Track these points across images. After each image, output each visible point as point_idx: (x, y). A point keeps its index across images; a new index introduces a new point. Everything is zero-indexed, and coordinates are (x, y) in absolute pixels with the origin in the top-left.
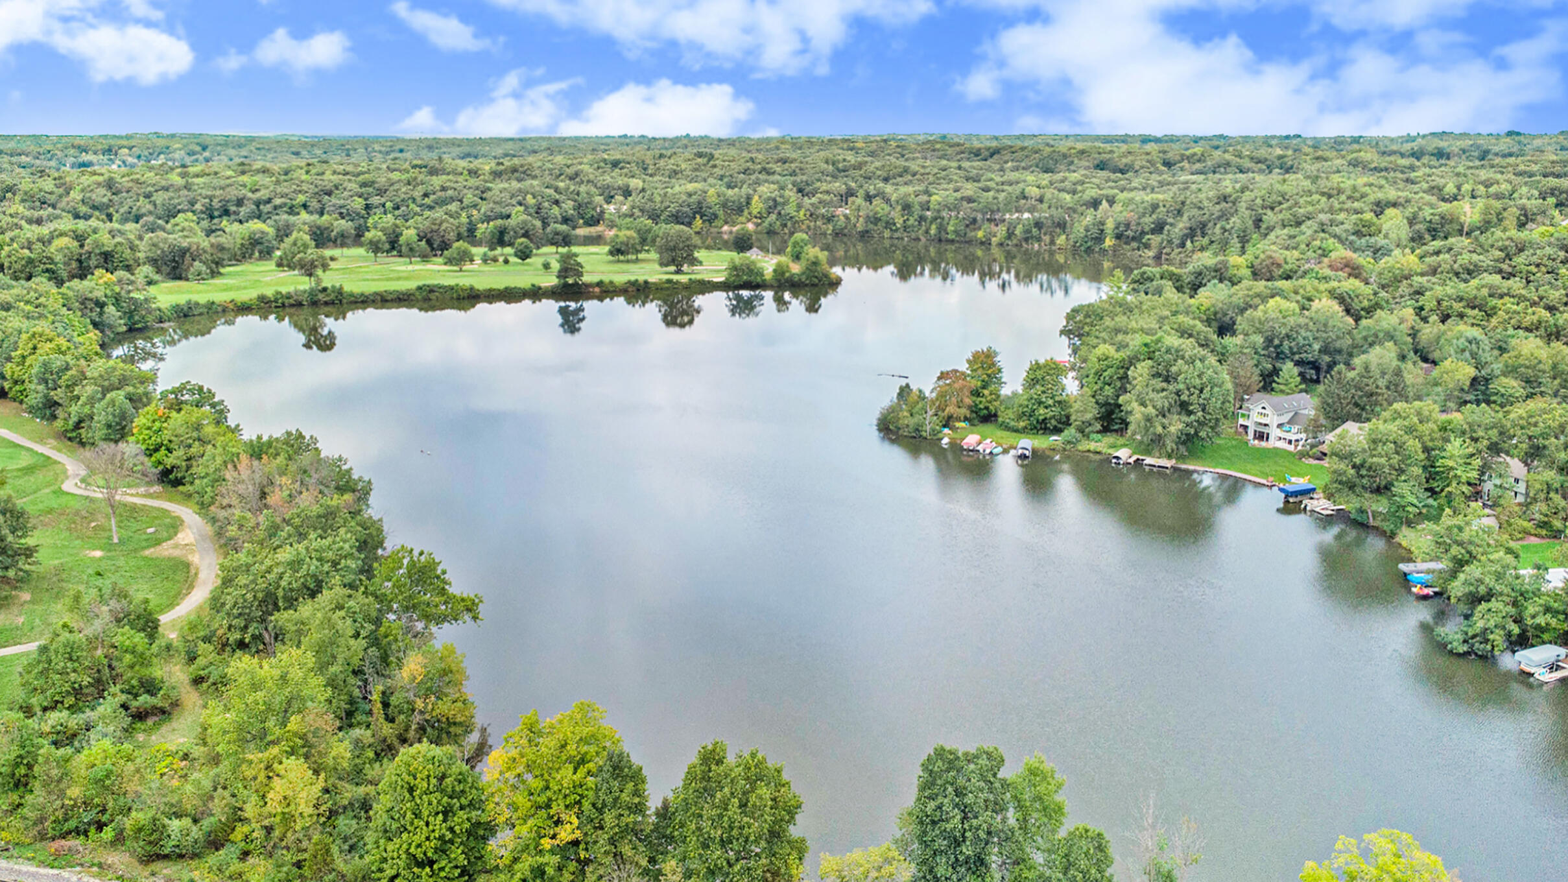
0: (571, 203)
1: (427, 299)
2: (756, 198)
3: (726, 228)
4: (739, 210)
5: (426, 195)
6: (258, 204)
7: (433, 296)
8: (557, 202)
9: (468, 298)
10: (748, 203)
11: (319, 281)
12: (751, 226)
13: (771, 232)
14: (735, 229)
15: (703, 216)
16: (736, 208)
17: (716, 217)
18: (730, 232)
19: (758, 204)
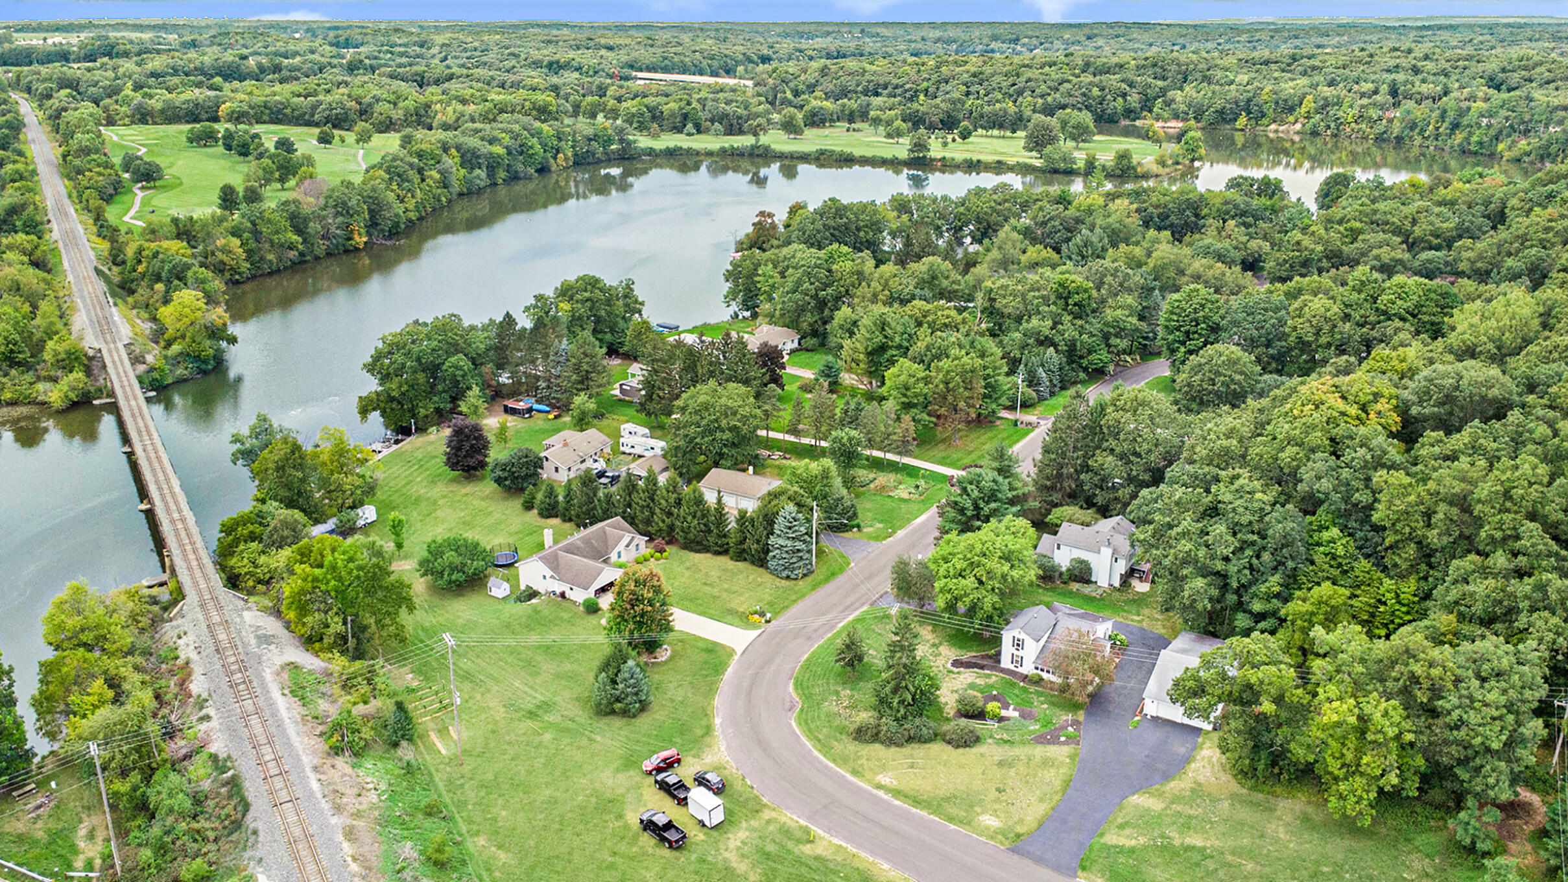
0: (1137, 97)
1: (817, 159)
2: (1310, 97)
3: (1273, 127)
4: (1291, 110)
6: (896, 87)
7: (822, 157)
8: (1124, 95)
9: (847, 161)
10: (1301, 104)
11: (759, 140)
12: (1298, 126)
13: (1315, 133)
14: (1281, 128)
15: (1248, 114)
16: (1288, 107)
17: (1263, 115)
18: (1276, 131)
19: (1308, 104)
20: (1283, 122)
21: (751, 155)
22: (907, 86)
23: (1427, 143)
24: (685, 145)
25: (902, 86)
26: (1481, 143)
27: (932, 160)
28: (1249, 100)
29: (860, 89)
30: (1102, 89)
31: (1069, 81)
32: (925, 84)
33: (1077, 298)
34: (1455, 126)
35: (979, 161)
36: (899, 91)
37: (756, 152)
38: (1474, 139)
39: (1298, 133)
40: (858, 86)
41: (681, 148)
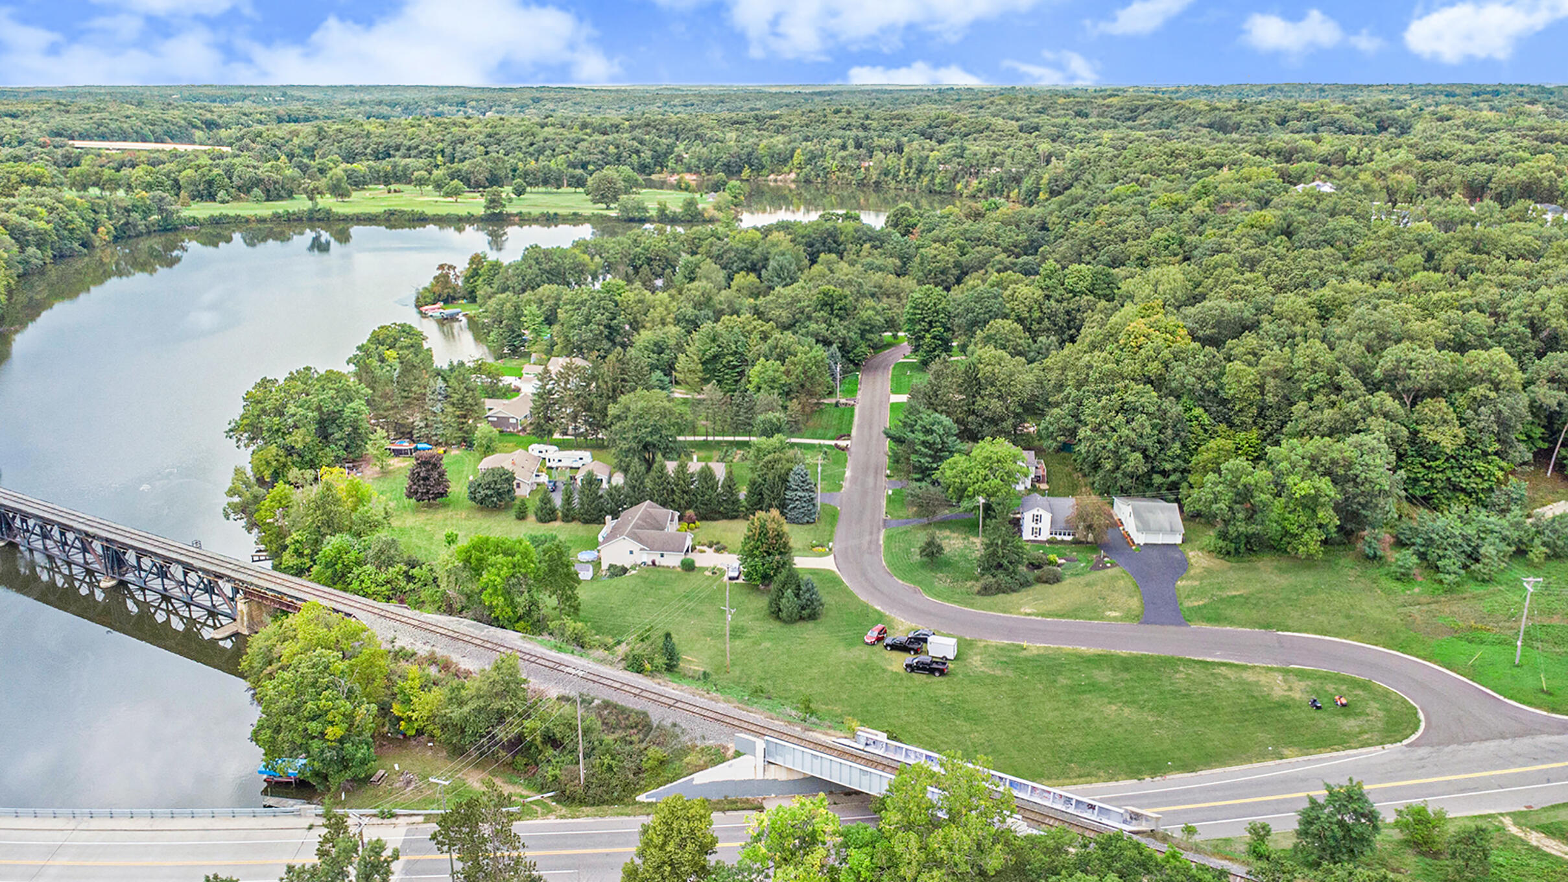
0: (649, 153)
1: (388, 220)
2: (799, 151)
3: (772, 177)
4: (785, 162)
5: (532, 144)
7: (392, 218)
8: (638, 152)
9: (420, 220)
10: (792, 157)
11: (317, 204)
12: (793, 176)
13: (807, 181)
14: (779, 178)
15: (751, 166)
16: (782, 160)
17: (763, 167)
18: (776, 181)
19: (798, 157)
20: (780, 173)
21: (310, 219)
22: (422, 148)
23: (900, 186)
24: (232, 213)
25: (417, 147)
26: (942, 184)
27: (509, 215)
28: (750, 154)
29: (369, 151)
30: (617, 147)
31: (583, 140)
32: (440, 145)
33: (842, 303)
34: (920, 172)
35: (556, 214)
36: (414, 152)
37: (317, 216)
38: (937, 181)
39: (793, 181)
40: (366, 148)
41: (227, 216)
